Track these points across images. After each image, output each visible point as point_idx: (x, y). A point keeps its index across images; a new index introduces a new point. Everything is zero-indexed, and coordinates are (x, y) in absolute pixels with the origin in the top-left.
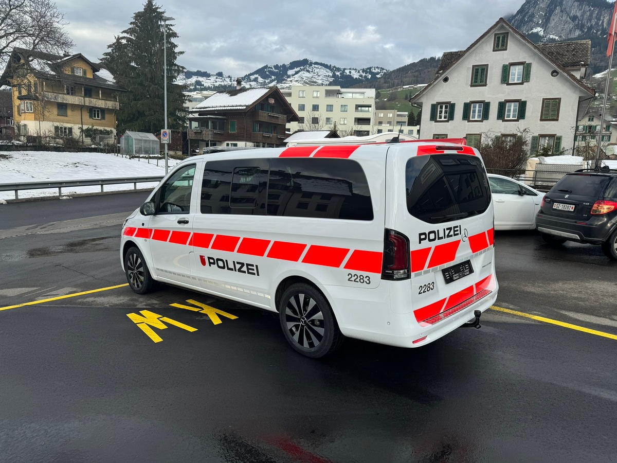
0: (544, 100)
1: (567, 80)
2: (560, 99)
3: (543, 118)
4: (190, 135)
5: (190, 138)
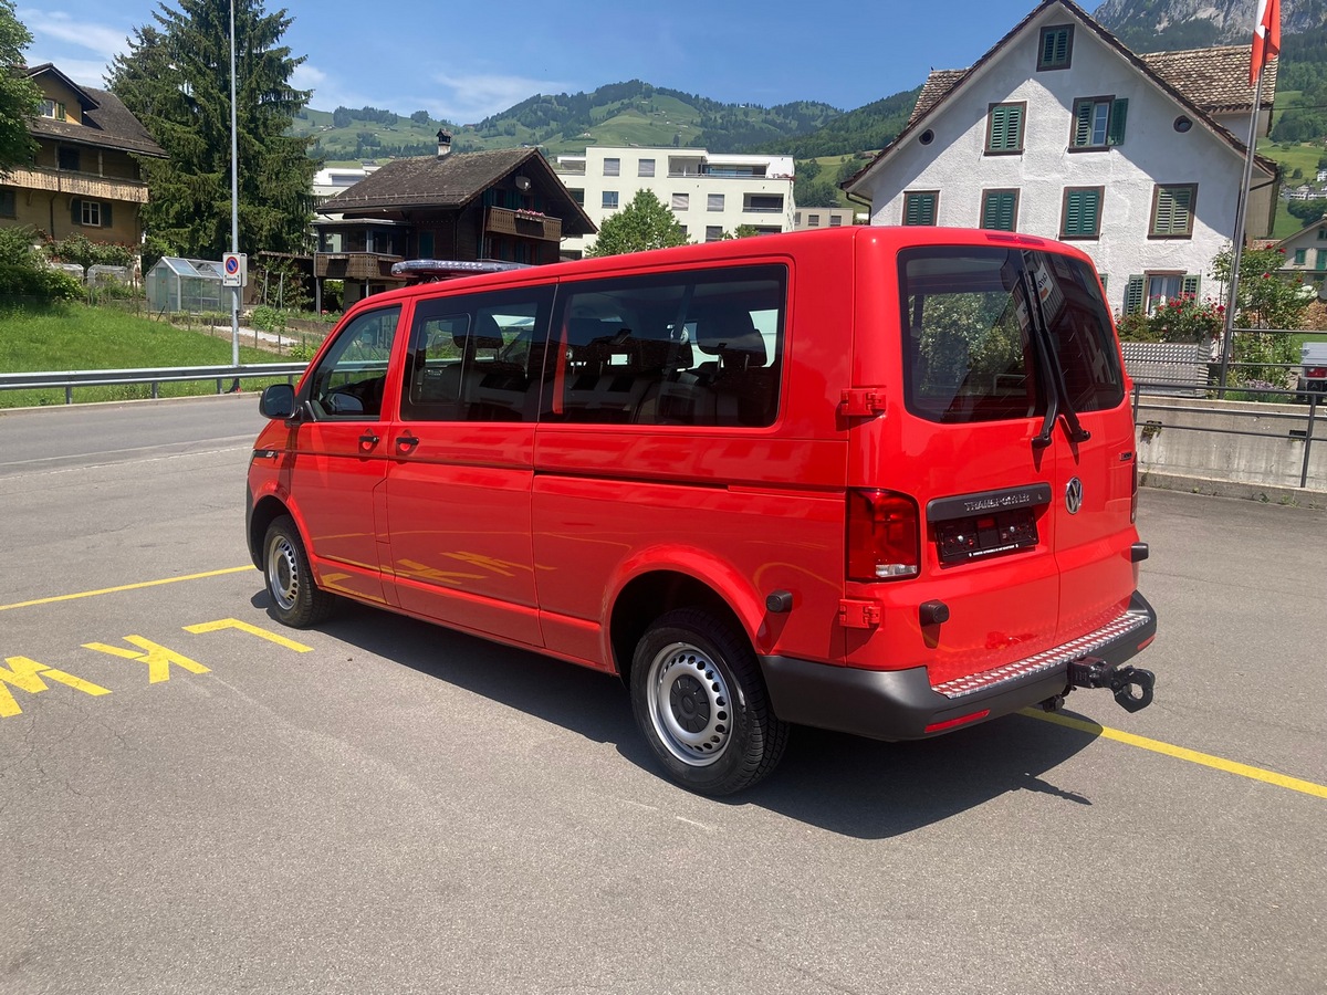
0: (1156, 188)
1: (1212, 141)
2: (1194, 186)
3: (1156, 232)
4: (321, 267)
5: (321, 274)
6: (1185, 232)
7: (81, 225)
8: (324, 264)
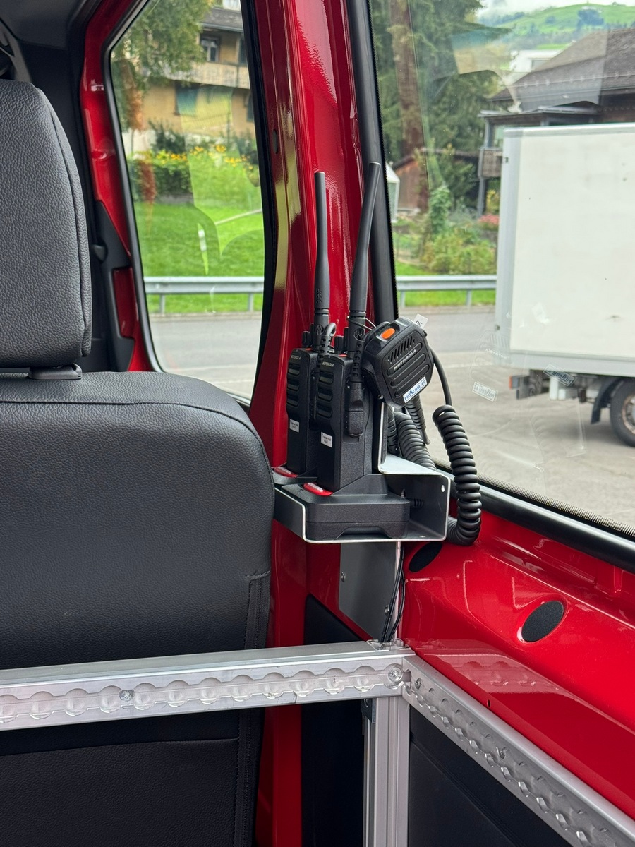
4: (487, 166)
5: (487, 174)
8: (491, 162)
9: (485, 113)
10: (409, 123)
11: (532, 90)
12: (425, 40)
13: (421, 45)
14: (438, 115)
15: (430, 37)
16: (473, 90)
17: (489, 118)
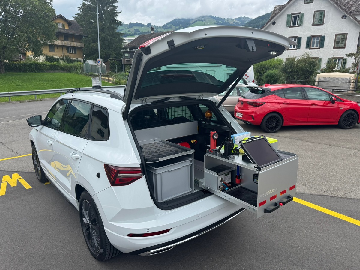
0: (336, 34)
1: (352, 21)
2: (347, 34)
3: (335, 47)
4: (124, 62)
5: (124, 64)
6: (344, 46)
7: (70, 53)
8: (125, 61)
9: (122, 51)
10: (105, 53)
11: (131, 46)
12: (107, 35)
13: (106, 36)
14: (112, 51)
15: (108, 35)
16: (119, 46)
17: (123, 52)
